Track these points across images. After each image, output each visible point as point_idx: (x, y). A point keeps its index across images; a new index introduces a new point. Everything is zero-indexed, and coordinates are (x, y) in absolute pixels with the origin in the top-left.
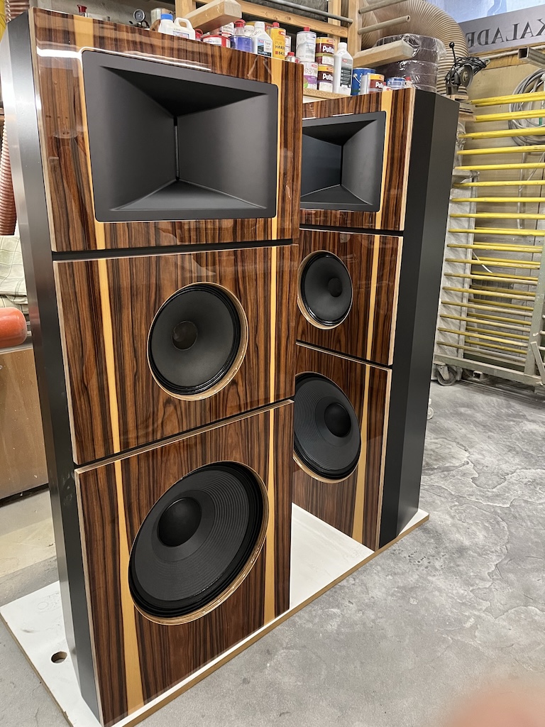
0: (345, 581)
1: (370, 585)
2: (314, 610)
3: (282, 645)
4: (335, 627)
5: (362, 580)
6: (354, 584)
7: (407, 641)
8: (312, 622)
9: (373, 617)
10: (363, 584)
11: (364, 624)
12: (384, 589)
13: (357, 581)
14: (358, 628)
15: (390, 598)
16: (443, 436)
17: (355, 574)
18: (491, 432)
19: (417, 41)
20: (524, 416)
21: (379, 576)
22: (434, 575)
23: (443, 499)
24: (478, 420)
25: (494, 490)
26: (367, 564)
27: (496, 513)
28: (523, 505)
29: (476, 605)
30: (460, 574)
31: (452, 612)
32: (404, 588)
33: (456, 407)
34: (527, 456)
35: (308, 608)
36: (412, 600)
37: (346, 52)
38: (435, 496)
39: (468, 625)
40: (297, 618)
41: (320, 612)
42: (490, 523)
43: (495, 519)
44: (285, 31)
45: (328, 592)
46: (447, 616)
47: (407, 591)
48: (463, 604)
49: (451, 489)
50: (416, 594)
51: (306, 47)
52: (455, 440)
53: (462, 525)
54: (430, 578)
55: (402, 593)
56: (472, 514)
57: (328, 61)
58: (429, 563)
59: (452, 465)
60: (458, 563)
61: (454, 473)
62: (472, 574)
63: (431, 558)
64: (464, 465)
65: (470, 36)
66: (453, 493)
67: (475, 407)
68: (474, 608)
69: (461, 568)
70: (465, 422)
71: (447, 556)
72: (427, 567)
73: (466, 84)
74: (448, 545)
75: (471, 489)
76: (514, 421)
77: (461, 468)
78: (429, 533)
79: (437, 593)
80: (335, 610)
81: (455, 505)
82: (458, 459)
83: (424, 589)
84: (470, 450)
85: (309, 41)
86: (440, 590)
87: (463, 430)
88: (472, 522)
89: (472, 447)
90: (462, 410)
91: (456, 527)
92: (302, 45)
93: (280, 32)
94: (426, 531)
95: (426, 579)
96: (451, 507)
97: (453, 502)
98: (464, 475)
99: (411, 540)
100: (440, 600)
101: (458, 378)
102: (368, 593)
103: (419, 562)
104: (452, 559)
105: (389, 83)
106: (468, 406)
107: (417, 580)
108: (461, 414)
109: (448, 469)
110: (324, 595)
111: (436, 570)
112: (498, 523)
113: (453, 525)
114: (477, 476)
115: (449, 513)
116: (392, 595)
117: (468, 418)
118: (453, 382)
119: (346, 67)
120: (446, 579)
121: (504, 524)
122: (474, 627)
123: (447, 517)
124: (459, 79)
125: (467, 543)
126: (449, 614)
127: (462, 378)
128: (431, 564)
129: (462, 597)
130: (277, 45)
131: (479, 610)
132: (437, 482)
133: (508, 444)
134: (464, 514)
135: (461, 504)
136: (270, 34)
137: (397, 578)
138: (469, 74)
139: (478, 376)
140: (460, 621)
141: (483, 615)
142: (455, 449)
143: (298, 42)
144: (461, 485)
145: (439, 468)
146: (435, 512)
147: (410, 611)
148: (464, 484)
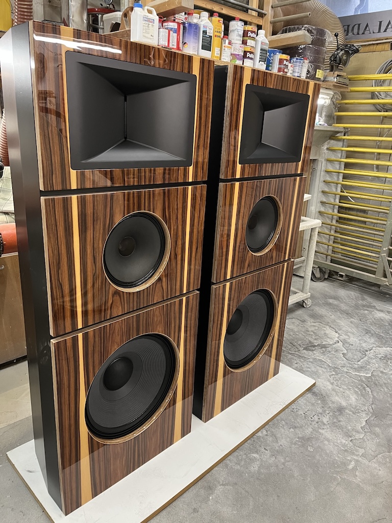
0: (260, 432)
1: (278, 436)
2: (240, 455)
3: (219, 482)
4: (256, 469)
5: (272, 432)
6: (267, 435)
7: (309, 479)
8: (239, 464)
9: (283, 461)
10: (273, 435)
11: (277, 466)
12: (289, 439)
13: (269, 432)
14: (273, 469)
15: (293, 446)
16: (319, 321)
17: (267, 427)
18: (352, 318)
19: (313, 31)
20: (374, 306)
21: (284, 429)
22: (323, 429)
23: (323, 370)
24: (342, 309)
25: (359, 363)
26: (275, 420)
27: (362, 381)
28: (380, 375)
29: (355, 451)
30: (341, 427)
31: (338, 457)
32: (303, 438)
33: (326, 299)
34: (379, 337)
35: (235, 454)
36: (309, 448)
37: (265, 37)
38: (318, 367)
39: (350, 467)
40: (228, 462)
41: (244, 457)
42: (359, 389)
43: (362, 385)
44: (222, 20)
45: (249, 441)
46: (335, 460)
47: (305, 441)
48: (346, 451)
49: (329, 362)
50: (312, 443)
51: (236, 32)
52: (327, 324)
53: (339, 390)
54: (320, 431)
55: (302, 442)
56: (345, 381)
57: (251, 43)
58: (319, 419)
59: (327, 343)
60: (340, 419)
61: (329, 349)
62: (350, 428)
63: (320, 415)
64: (336, 343)
65: (346, 27)
66: (330, 365)
67: (340, 299)
68: (353, 454)
69: (341, 423)
70: (334, 310)
71: (331, 414)
72: (317, 423)
73: (345, 64)
74: (331, 405)
75: (343, 362)
76: (368, 311)
77: (334, 346)
78: (316, 395)
79: (326, 442)
80: (255, 455)
81: (333, 375)
82: (331, 339)
83: (317, 439)
84: (339, 332)
85: (239, 28)
86: (328, 440)
87: (333, 317)
88: (346, 388)
89: (340, 329)
90: (331, 301)
91: (335, 391)
92: (233, 31)
93: (219, 21)
94: (314, 394)
95: (317, 432)
96: (330, 376)
97: (331, 372)
98: (337, 351)
99: (304, 401)
100: (329, 447)
101: (326, 277)
102: (277, 442)
103: (311, 418)
104: (335, 416)
105: (292, 61)
106: (336, 298)
107: (312, 432)
108: (330, 304)
109: (324, 347)
110: (246, 444)
111: (324, 424)
112: (364, 388)
113: (333, 390)
114: (346, 352)
115: (329, 381)
116: (295, 444)
117: (335, 307)
118: (323, 279)
119: (264, 48)
120: (332, 431)
121: (368, 389)
122: (355, 469)
123: (328, 383)
124: (340, 60)
125: (344, 404)
126: (337, 458)
127: (329, 276)
128: (321, 419)
129: (344, 445)
130: (216, 30)
131: (357, 455)
132: (319, 356)
133: (365, 327)
134: (340, 382)
135: (337, 374)
136: (211, 21)
137: (297, 430)
138: (347, 57)
139: (342, 276)
140: (345, 464)
141: (360, 459)
142: (329, 331)
143: (231, 28)
144: (335, 359)
145: (318, 345)
146: (319, 380)
147: (309, 456)
148: (337, 358)
